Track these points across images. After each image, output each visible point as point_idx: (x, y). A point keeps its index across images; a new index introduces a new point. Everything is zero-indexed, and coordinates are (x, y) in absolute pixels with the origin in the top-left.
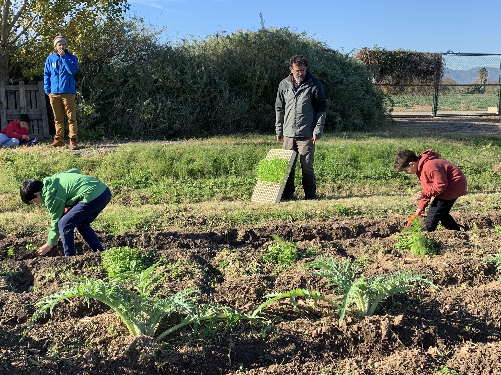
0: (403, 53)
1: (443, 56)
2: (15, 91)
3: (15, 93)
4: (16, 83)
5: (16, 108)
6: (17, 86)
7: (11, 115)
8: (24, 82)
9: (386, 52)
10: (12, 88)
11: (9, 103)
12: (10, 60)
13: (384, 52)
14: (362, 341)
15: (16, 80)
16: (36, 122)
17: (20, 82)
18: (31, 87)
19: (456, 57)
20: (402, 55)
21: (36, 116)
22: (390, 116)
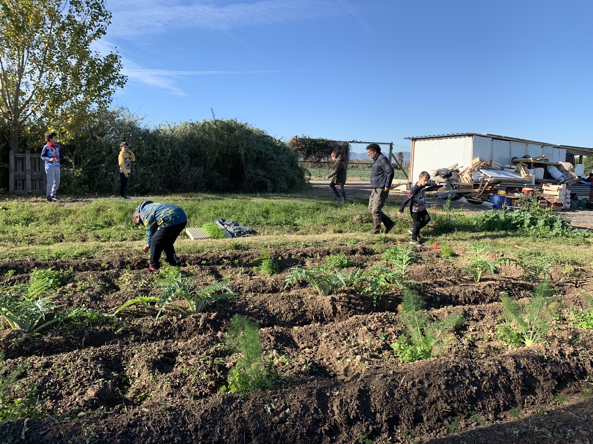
0: (323, 140)
1: (350, 144)
2: (23, 158)
3: (23, 159)
4: (24, 152)
5: (23, 171)
6: (24, 154)
7: (18, 176)
8: (30, 152)
9: (311, 139)
10: (20, 155)
11: (18, 166)
12: (20, 135)
13: (309, 139)
14: (185, 330)
15: (24, 150)
16: (39, 181)
17: (27, 151)
18: (35, 156)
19: (359, 144)
20: (322, 142)
21: (38, 177)
22: (309, 183)
